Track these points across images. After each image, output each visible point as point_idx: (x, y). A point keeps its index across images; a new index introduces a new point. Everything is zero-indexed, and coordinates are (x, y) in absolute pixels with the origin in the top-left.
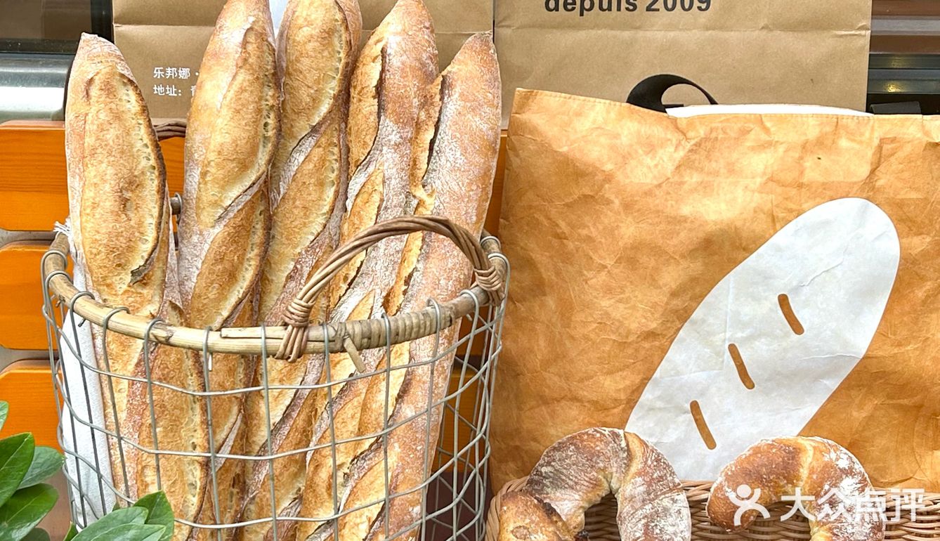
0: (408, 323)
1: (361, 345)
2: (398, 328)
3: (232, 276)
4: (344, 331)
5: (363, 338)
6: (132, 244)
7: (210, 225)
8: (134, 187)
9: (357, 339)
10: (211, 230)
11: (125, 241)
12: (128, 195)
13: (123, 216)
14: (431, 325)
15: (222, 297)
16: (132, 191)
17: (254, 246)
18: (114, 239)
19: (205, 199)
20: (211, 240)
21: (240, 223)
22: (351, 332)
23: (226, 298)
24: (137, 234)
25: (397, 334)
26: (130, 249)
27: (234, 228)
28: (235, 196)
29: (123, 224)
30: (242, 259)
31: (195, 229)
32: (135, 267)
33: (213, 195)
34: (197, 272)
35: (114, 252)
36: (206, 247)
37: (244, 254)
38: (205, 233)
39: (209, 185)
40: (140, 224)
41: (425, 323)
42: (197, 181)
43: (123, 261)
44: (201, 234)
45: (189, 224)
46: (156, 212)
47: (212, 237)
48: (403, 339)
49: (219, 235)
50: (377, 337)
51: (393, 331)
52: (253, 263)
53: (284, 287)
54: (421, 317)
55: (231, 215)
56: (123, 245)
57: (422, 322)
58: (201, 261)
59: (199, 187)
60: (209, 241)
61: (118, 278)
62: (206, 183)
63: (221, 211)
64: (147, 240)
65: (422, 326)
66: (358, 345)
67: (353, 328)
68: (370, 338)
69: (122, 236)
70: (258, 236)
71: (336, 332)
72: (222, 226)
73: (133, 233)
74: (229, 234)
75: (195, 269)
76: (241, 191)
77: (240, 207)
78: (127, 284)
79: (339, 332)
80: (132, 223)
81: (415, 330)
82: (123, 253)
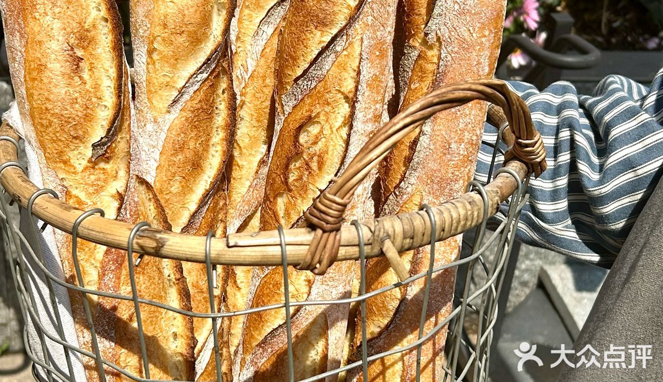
0: (455, 215)
1: (402, 247)
2: (444, 222)
3: (196, 165)
4: (382, 230)
5: (405, 238)
6: (89, 111)
7: (164, 110)
8: (86, 43)
9: (399, 240)
10: (167, 116)
11: (81, 109)
12: (79, 53)
13: (77, 79)
14: (478, 216)
15: (187, 189)
16: (83, 48)
17: (219, 130)
18: (68, 107)
19: (155, 81)
20: (167, 127)
21: (199, 106)
22: (391, 232)
23: (191, 190)
24: (94, 100)
25: (443, 230)
26: (88, 117)
27: (193, 112)
28: (189, 75)
29: (78, 88)
30: (206, 145)
31: (149, 116)
32: (96, 139)
33: (164, 75)
34: (156, 165)
35: (70, 123)
36: (163, 136)
37: (208, 140)
38: (159, 120)
39: (157, 66)
40: (97, 87)
41: (473, 213)
42: (144, 61)
43: (80, 133)
44: (155, 121)
45: (142, 111)
46: (113, 72)
47: (169, 124)
48: (449, 235)
49: (176, 122)
50: (420, 235)
51: (438, 227)
52: (219, 148)
53: (257, 172)
54: (469, 207)
55: (186, 97)
56: (80, 114)
57: (469, 213)
58: (158, 153)
59: (147, 69)
60: (166, 128)
61: (76, 152)
62: (154, 63)
63: (175, 93)
64: (106, 107)
65: (470, 218)
66: (399, 247)
67: (393, 227)
68: (412, 238)
69: (77, 103)
70: (221, 118)
71: (373, 233)
72: (178, 111)
73: (89, 100)
74: (187, 120)
75: (153, 161)
76: (195, 68)
77: (196, 87)
78: (87, 159)
79: (377, 233)
80: (88, 87)
81: (462, 223)
82: (79, 123)
